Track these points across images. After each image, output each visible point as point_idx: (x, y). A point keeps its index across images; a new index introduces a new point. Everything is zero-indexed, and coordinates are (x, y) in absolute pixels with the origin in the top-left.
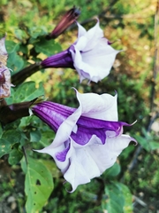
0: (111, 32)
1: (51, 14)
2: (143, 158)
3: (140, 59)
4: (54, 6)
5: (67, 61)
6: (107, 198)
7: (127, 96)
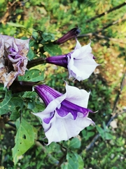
0: (98, 47)
1: (59, 23)
2: (99, 144)
3: (115, 73)
4: (62, 18)
5: (64, 62)
6: (66, 161)
7: (99, 97)
